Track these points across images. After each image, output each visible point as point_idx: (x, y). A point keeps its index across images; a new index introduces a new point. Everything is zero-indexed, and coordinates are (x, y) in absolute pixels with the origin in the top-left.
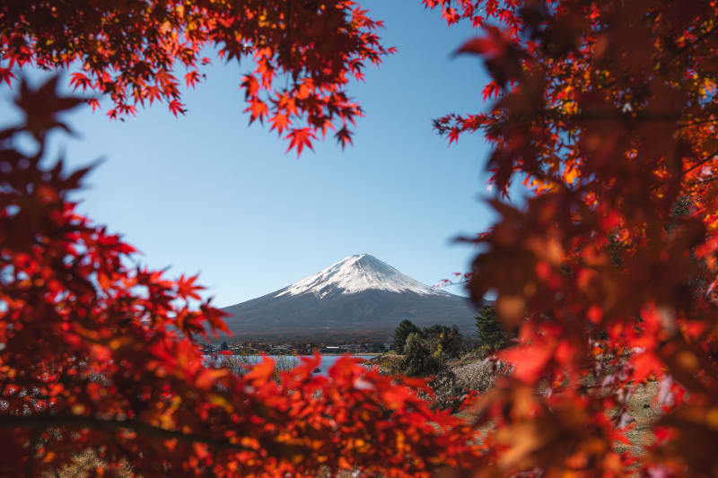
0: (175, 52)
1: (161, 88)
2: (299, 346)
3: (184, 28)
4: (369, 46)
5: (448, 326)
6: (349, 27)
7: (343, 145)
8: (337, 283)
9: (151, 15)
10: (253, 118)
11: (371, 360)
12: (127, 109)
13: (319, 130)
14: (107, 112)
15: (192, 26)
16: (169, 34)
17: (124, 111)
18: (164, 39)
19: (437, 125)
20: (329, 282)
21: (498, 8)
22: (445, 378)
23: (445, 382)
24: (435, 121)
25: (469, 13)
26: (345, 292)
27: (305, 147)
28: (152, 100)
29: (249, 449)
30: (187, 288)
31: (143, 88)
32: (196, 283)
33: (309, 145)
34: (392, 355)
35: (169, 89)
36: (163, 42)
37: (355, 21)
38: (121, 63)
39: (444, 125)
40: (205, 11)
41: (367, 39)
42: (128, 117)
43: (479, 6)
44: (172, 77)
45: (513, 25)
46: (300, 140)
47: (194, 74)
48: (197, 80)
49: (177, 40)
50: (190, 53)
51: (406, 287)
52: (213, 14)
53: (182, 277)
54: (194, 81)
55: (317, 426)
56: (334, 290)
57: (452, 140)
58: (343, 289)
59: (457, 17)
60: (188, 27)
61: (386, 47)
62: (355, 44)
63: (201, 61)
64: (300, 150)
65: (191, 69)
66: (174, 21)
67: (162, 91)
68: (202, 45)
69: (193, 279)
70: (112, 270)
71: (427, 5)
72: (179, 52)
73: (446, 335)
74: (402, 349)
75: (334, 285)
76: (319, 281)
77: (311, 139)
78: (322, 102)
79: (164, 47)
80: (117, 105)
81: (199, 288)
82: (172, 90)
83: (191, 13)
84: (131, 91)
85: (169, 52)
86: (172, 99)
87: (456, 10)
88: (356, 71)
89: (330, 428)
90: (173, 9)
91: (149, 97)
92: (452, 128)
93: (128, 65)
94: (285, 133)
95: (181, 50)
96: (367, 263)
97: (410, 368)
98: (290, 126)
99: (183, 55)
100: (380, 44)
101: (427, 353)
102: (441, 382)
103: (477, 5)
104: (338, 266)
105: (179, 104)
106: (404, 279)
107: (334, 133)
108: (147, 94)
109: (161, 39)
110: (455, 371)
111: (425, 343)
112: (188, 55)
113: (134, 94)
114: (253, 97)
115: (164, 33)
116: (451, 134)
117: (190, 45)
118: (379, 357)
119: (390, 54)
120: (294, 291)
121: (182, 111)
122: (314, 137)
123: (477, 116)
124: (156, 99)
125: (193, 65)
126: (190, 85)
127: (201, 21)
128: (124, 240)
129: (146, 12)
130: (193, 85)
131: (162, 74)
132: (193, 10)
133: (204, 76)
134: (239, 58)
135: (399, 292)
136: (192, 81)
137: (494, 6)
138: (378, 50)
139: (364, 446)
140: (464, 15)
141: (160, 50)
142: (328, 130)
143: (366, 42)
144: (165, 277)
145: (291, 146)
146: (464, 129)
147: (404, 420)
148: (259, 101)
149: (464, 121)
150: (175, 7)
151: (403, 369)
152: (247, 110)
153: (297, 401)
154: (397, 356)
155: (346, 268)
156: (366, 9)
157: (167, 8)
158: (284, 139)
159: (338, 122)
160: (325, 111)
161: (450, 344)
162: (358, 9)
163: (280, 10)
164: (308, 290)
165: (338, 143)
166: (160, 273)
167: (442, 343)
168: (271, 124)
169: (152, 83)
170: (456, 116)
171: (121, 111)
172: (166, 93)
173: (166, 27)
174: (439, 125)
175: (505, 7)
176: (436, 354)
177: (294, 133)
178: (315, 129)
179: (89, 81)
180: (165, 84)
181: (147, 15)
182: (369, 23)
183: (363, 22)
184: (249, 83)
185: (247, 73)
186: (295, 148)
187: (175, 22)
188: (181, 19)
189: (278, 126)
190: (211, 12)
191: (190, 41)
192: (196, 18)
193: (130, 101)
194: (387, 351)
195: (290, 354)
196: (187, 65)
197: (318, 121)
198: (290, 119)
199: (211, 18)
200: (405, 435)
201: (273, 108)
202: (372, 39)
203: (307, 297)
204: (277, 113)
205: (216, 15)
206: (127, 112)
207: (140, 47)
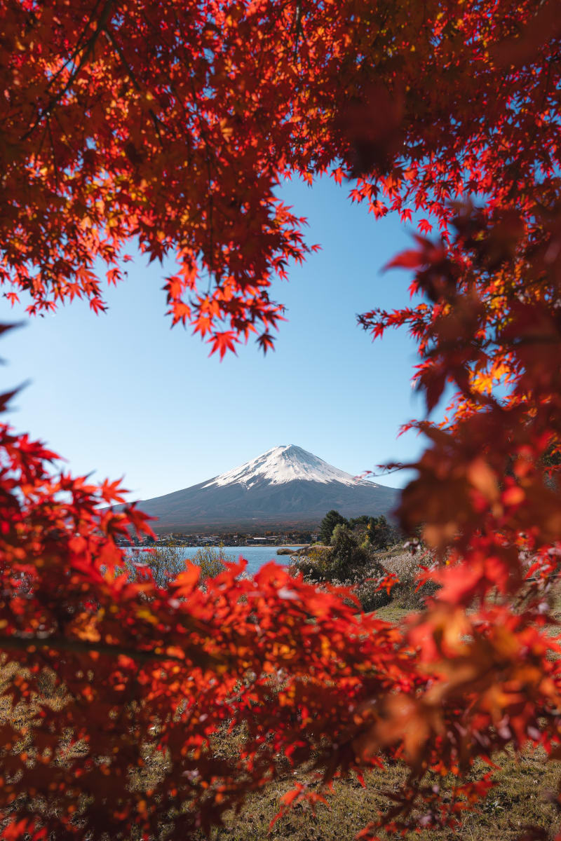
0: (95, 249)
1: (81, 285)
2: (226, 538)
3: (104, 224)
4: (292, 243)
5: (376, 517)
6: (273, 225)
7: (265, 349)
8: (264, 474)
9: (70, 211)
10: (175, 321)
11: (298, 551)
12: (47, 305)
13: (242, 333)
14: (26, 308)
15: (113, 223)
16: (89, 230)
17: (44, 307)
18: (84, 235)
19: (362, 321)
20: (256, 473)
21: (427, 201)
22: (373, 570)
23: (372, 574)
24: (360, 316)
25: (397, 206)
26: (272, 483)
27: (228, 351)
28: (72, 297)
29: (175, 659)
30: (110, 491)
31: (63, 285)
32: (120, 487)
33: (232, 349)
34: (319, 546)
35: (90, 287)
36: (83, 239)
37: (279, 218)
38: (40, 258)
39: (368, 320)
40: (126, 207)
41: (290, 236)
42: (49, 313)
43: (408, 198)
44: (92, 275)
45: (442, 218)
46: (223, 344)
47: (115, 272)
48: (119, 278)
49: (97, 237)
50: (111, 250)
51: (333, 478)
52: (134, 210)
53: (106, 481)
54: (116, 279)
55: (242, 631)
56: (261, 481)
57: (376, 335)
58: (270, 480)
59: (385, 210)
60: (108, 224)
61: (309, 245)
62: (278, 241)
63: (123, 259)
64: (223, 353)
65: (112, 266)
66: (93, 217)
67: (83, 288)
68: (123, 242)
69: (117, 483)
70: (34, 477)
71: (353, 200)
72: (99, 249)
73: (373, 526)
74: (329, 541)
75: (261, 476)
76: (246, 472)
77: (233, 342)
78: (245, 305)
79: (84, 244)
80: (36, 301)
81: (124, 491)
82: (92, 287)
83: (111, 209)
84: (51, 288)
85: (89, 249)
86: (92, 296)
87: (383, 203)
88: (279, 269)
89: (256, 633)
90: (93, 204)
91: (69, 294)
92: (377, 323)
93: (47, 262)
94: (208, 336)
95: (102, 247)
96: (294, 453)
97: (337, 560)
98: (213, 329)
99: (104, 251)
100: (304, 242)
101: (355, 544)
102: (369, 574)
103: (405, 197)
104: (265, 457)
105: (100, 301)
106: (331, 470)
107: (257, 337)
108: (68, 291)
109: (81, 235)
110: (383, 562)
111: (353, 534)
112: (109, 252)
113: (53, 291)
114: (175, 300)
115: (84, 229)
116: (375, 330)
117: (110, 242)
118: (306, 549)
119: (313, 252)
120: (221, 483)
121: (103, 309)
122: (237, 340)
123: (402, 311)
124: (76, 296)
125: (114, 262)
126: (112, 283)
127: (122, 218)
128: (47, 447)
129: (65, 207)
130: (114, 283)
131: (82, 271)
132: (113, 206)
133: (126, 273)
134: (161, 259)
135: (325, 483)
136: (113, 278)
137: (423, 198)
138: (301, 248)
139: (290, 653)
140: (392, 208)
141: (79, 246)
142: (251, 333)
143: (289, 239)
144: (89, 482)
145: (214, 350)
146: (389, 324)
147: (329, 626)
148: (181, 303)
149: (390, 316)
150: (95, 203)
151: (330, 560)
152: (169, 313)
153: (221, 608)
154: (324, 547)
155: (272, 459)
156: (289, 205)
157: (86, 204)
158: (207, 342)
159: (260, 326)
160: (248, 316)
161: (377, 536)
162: (281, 205)
163: (203, 208)
164: (235, 481)
165: (260, 348)
166: (85, 478)
167: (370, 534)
168: (194, 327)
169: (73, 280)
170: (382, 311)
171: (41, 307)
172: (86, 290)
173: (86, 223)
174: (364, 320)
175: (435, 200)
176: (364, 545)
177: (217, 336)
178: (238, 333)
179: (7, 274)
180: (86, 282)
181: (66, 211)
182: (292, 219)
183: (287, 218)
184: (171, 287)
185: (169, 276)
186: (218, 352)
187: (95, 218)
188: (101, 215)
189: (201, 329)
190: (132, 208)
191: (111, 237)
192: (116, 214)
193: (49, 297)
194: (314, 542)
195: (216, 545)
196: (108, 262)
197: (241, 325)
198: (213, 322)
199: (132, 214)
200: (330, 640)
201: (195, 312)
202: (295, 237)
203: (234, 488)
204: (199, 316)
205: (138, 211)
206: (47, 308)
207: (60, 243)
